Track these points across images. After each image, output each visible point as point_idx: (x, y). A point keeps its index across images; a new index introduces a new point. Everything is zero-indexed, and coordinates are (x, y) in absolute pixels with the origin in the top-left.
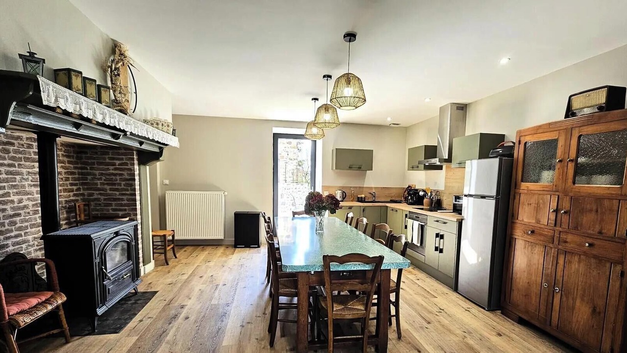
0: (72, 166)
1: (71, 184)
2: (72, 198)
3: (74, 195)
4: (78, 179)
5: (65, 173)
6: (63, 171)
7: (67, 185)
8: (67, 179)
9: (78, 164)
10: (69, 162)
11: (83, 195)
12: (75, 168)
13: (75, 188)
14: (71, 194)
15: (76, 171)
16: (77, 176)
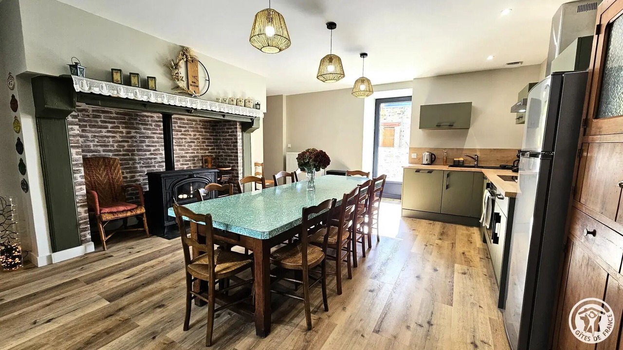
0: (208, 134)
1: (207, 146)
2: (207, 154)
3: (209, 152)
4: (213, 143)
5: (202, 139)
6: (201, 137)
7: (203, 146)
8: (204, 142)
9: (213, 133)
10: (205, 132)
11: (216, 152)
12: (211, 136)
13: (210, 148)
14: (207, 152)
15: (212, 137)
16: (213, 140)
